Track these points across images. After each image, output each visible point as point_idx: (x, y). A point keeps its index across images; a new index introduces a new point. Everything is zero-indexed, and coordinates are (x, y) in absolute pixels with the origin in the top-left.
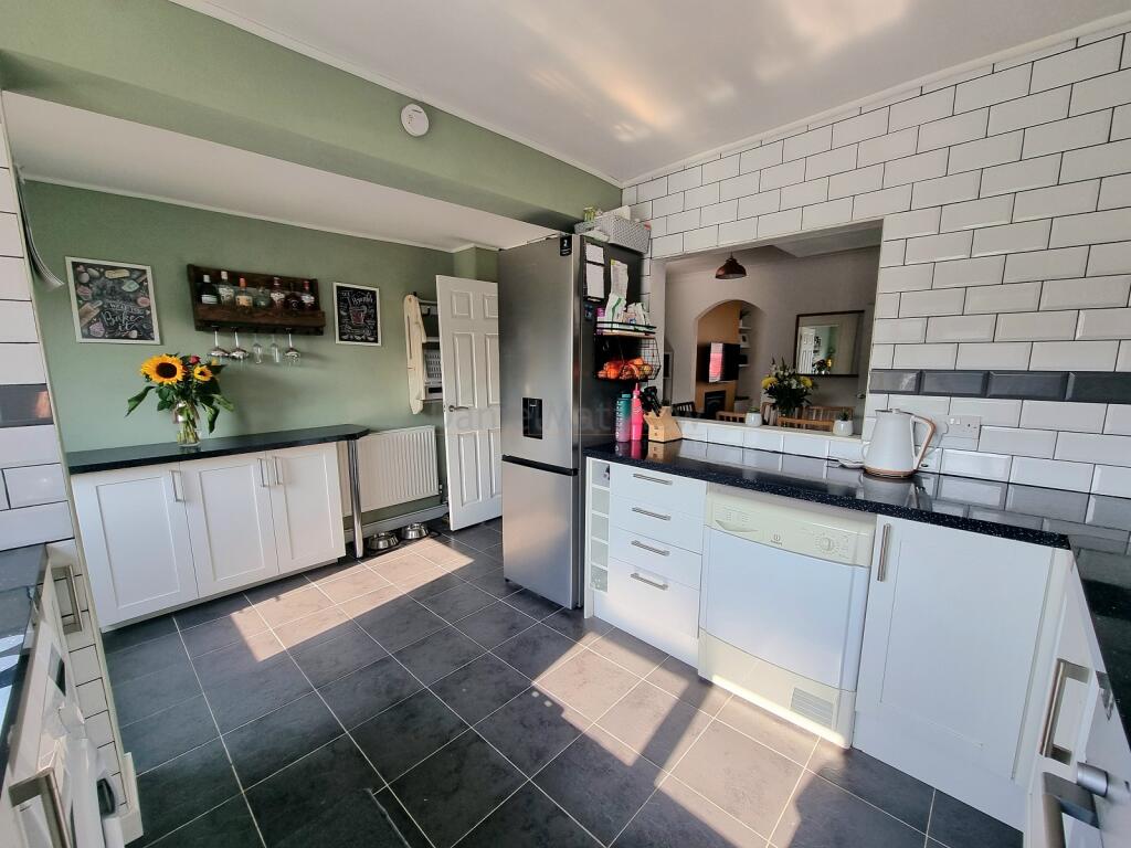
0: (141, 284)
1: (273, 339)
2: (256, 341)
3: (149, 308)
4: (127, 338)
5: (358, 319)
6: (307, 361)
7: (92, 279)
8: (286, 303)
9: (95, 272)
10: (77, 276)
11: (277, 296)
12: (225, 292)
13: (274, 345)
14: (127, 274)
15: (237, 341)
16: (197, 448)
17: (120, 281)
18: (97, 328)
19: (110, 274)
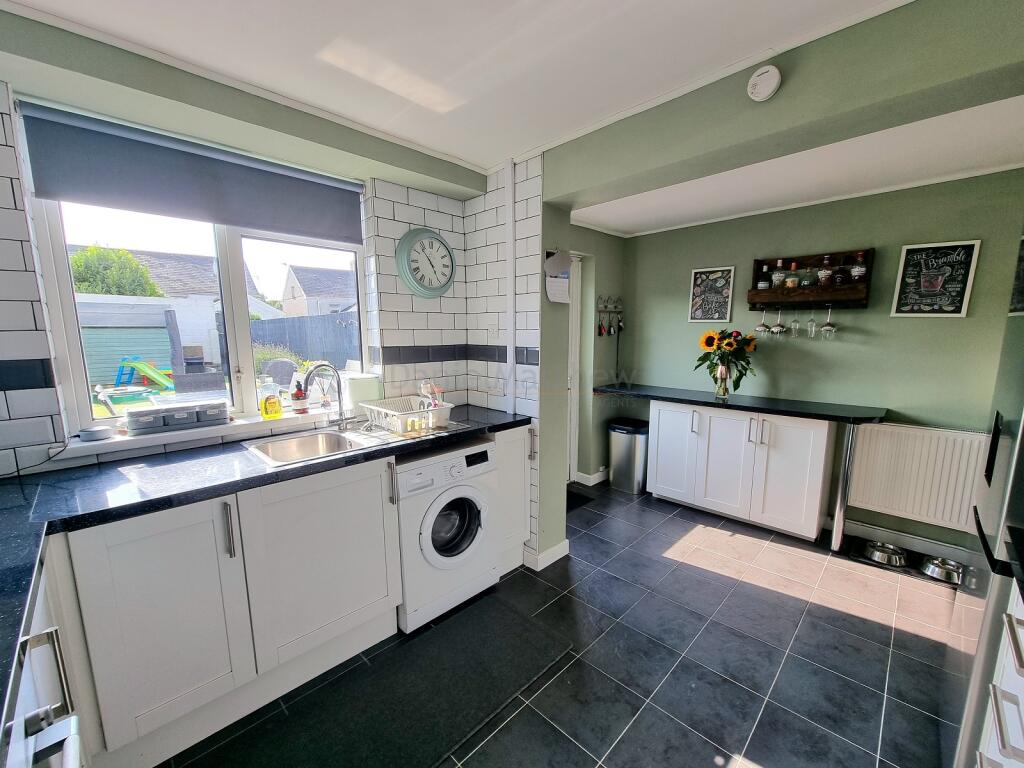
0: (727, 281)
1: (812, 316)
2: (796, 317)
3: (728, 297)
4: (712, 318)
5: (933, 285)
6: (846, 336)
7: (703, 281)
8: (831, 279)
9: (704, 277)
10: (696, 279)
11: (823, 274)
12: (777, 277)
13: (812, 320)
14: (720, 274)
15: (778, 318)
16: (724, 400)
17: (716, 280)
18: (699, 313)
19: (712, 277)
